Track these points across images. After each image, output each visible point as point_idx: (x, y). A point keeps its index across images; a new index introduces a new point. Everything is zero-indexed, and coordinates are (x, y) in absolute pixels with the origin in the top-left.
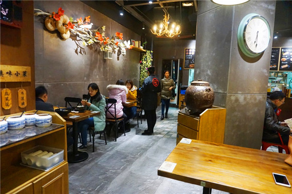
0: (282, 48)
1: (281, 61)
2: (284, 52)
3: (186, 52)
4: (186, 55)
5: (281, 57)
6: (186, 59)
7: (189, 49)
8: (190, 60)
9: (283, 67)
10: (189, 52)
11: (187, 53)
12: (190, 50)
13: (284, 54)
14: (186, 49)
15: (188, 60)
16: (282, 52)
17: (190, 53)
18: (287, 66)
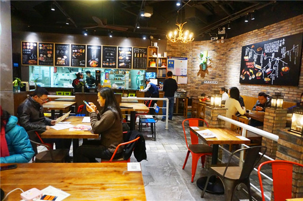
0: (119, 47)
1: (119, 60)
2: (121, 51)
3: (23, 46)
4: (23, 49)
5: (119, 56)
6: (23, 54)
7: (26, 43)
8: (29, 55)
9: (121, 65)
10: (26, 46)
11: (25, 47)
12: (28, 44)
13: (120, 53)
14: (23, 42)
15: (26, 56)
16: (119, 51)
17: (28, 47)
18: (123, 64)
